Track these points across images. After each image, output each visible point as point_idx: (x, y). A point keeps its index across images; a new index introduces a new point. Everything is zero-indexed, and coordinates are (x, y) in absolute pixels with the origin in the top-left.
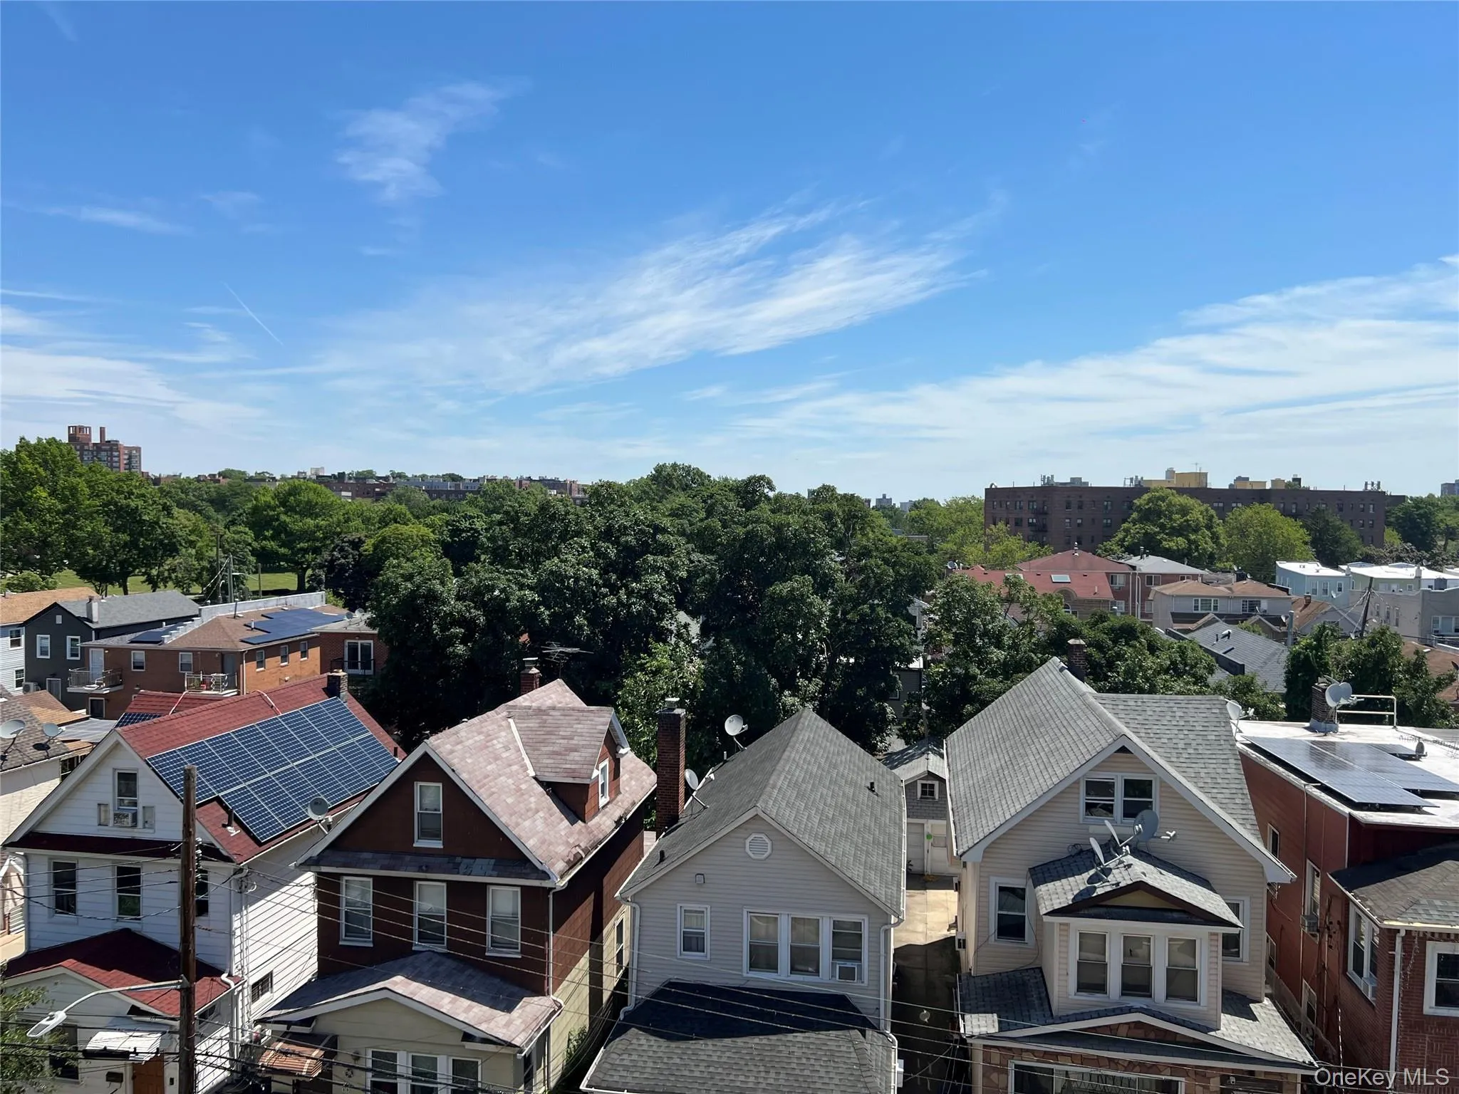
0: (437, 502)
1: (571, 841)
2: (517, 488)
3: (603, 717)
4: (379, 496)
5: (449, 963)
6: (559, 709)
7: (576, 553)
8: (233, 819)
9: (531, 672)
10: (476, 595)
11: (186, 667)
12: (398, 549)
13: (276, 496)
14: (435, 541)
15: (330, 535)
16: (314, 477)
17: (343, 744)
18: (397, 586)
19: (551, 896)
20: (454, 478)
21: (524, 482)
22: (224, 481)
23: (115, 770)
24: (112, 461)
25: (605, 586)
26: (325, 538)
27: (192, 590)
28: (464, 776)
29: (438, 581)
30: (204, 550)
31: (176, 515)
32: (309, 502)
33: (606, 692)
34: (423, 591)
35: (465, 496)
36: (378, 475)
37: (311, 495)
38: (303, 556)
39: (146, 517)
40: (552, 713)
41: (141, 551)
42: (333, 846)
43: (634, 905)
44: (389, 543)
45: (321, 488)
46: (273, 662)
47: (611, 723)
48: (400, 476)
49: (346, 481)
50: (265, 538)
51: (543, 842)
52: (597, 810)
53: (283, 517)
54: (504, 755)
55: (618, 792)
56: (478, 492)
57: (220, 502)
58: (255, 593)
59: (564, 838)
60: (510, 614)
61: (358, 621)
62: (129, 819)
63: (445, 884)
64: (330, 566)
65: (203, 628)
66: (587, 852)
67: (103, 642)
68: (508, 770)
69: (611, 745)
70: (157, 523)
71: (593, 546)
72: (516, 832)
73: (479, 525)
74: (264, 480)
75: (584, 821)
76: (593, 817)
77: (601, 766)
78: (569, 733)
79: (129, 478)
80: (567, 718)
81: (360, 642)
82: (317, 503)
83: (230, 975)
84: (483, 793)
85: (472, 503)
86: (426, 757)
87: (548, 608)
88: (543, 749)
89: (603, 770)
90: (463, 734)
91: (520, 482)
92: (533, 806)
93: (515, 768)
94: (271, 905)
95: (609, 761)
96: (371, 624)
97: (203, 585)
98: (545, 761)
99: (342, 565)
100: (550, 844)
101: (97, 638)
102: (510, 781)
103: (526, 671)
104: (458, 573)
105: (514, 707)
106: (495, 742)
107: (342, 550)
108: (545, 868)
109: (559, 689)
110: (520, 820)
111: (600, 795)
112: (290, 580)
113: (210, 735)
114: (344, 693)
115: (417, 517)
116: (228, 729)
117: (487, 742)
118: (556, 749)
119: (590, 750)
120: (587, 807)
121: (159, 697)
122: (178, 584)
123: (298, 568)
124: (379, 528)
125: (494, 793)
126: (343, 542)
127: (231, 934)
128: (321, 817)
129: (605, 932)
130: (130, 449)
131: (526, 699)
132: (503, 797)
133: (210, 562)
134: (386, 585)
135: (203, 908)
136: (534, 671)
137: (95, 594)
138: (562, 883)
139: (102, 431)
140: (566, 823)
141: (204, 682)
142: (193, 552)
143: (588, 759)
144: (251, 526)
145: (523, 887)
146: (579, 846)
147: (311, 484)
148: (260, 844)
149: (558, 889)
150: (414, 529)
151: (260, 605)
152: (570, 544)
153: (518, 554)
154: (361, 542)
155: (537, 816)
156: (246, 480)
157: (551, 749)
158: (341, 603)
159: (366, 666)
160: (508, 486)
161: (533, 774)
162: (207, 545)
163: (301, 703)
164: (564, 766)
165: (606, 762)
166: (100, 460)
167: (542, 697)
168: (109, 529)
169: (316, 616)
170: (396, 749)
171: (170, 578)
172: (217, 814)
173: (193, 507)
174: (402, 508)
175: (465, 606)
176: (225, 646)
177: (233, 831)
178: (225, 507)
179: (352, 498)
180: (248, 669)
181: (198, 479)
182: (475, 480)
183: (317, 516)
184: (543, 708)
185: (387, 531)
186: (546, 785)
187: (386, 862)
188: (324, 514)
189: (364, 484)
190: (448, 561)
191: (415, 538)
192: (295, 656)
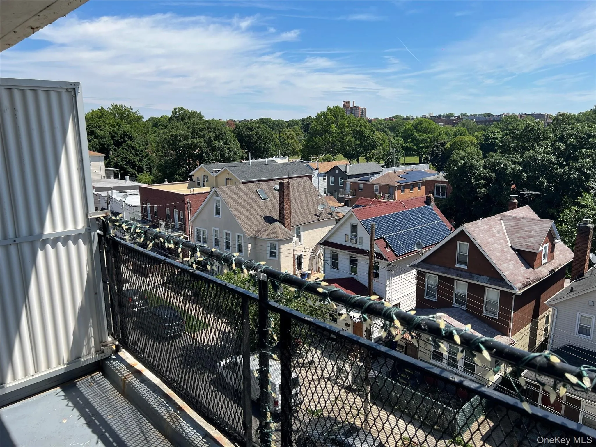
0: (480, 126)
1: (526, 276)
2: (519, 119)
3: (548, 224)
4: (454, 124)
5: (466, 314)
6: (525, 218)
7: (543, 148)
8: (388, 246)
9: (514, 201)
10: (493, 167)
11: (376, 190)
12: (461, 146)
13: (413, 125)
14: (477, 143)
15: (434, 140)
16: (429, 117)
17: (431, 223)
18: (458, 161)
19: (514, 297)
20: (489, 115)
21: (523, 116)
22: (394, 120)
23: (351, 223)
24: (356, 114)
25: (557, 164)
26: (431, 142)
27: (380, 162)
28: (478, 241)
29: (475, 161)
30: (385, 147)
31: (376, 133)
32: (426, 127)
33: (553, 214)
34: (468, 164)
35: (493, 123)
36: (455, 115)
37: (427, 124)
38: (422, 150)
39: (366, 135)
40: (522, 220)
41: (364, 147)
42: (423, 261)
43: (554, 308)
44: (457, 144)
45: (431, 121)
46: (407, 191)
47: (552, 227)
48: (465, 115)
49: (442, 118)
50: (408, 142)
51: (512, 274)
52: (540, 265)
53: (415, 134)
54: (497, 235)
55: (552, 258)
56: (499, 121)
57: (392, 129)
58: (403, 164)
59: (523, 274)
60: (507, 175)
61: (441, 176)
62: (355, 241)
63: (467, 283)
64: (432, 154)
65: (383, 176)
66: (533, 282)
67: (350, 180)
68: (498, 242)
69: (551, 237)
70: (369, 137)
71: (553, 145)
72: (500, 267)
73: (498, 136)
74: (409, 119)
75: (533, 268)
76: (538, 267)
77: (544, 246)
78: (529, 230)
79: (361, 119)
80: (529, 223)
81: (441, 184)
82: (429, 128)
83: (385, 300)
84: (486, 249)
85: (496, 126)
86: (462, 231)
87: (526, 173)
88: (516, 235)
89: (545, 248)
90: (479, 224)
91: (521, 116)
92: (509, 258)
93: (502, 241)
94: (401, 278)
95: (549, 244)
96: (446, 177)
97: (384, 161)
98: (517, 240)
99: (437, 153)
100: (515, 275)
101: (348, 179)
102: (499, 246)
103: (511, 200)
104: (485, 157)
105: (504, 215)
106: (493, 229)
107: (437, 147)
108: (512, 285)
109: (527, 210)
110: (502, 263)
111: (543, 259)
112: (416, 159)
113: (382, 215)
114: (432, 204)
115: (470, 133)
116: (388, 213)
117: (490, 229)
118: (522, 235)
119: (540, 238)
120: (535, 263)
121: (365, 199)
122: (376, 160)
123: (420, 154)
124: (454, 138)
125: (491, 250)
126: (438, 144)
127: (386, 286)
128: (420, 250)
129: (539, 317)
130: (362, 109)
131: (510, 213)
132: (495, 252)
133: (387, 152)
134: (453, 161)
135: (377, 275)
136: (515, 201)
137: (348, 163)
138: (519, 293)
139: (354, 102)
140: (524, 268)
141: (382, 196)
142: (382, 148)
143: (538, 242)
144: (403, 137)
145: (501, 291)
146: (529, 278)
147: (427, 120)
148: (397, 256)
149: (517, 294)
150: (468, 138)
151: (404, 168)
152: (541, 144)
153: (514, 149)
154: (445, 143)
155: (510, 263)
156: (402, 119)
157: (520, 235)
158: (435, 169)
159: (443, 194)
160: (514, 118)
161: (510, 245)
162: (387, 145)
163: (415, 206)
164: (525, 243)
165: (547, 245)
166: (352, 113)
167: (518, 213)
168: (354, 139)
169: (425, 174)
170: (451, 228)
171: (373, 157)
172: (383, 243)
173: (383, 131)
174: (465, 129)
175: (487, 171)
176: (391, 184)
177: (388, 250)
178: (394, 130)
179: (443, 125)
180: (398, 193)
181: (385, 120)
182: (498, 116)
183: (429, 133)
184: (518, 217)
185: (457, 139)
186: (516, 250)
187: (444, 270)
188: (431, 132)
189: (449, 119)
190: (481, 152)
191: (468, 142)
192: (416, 189)
